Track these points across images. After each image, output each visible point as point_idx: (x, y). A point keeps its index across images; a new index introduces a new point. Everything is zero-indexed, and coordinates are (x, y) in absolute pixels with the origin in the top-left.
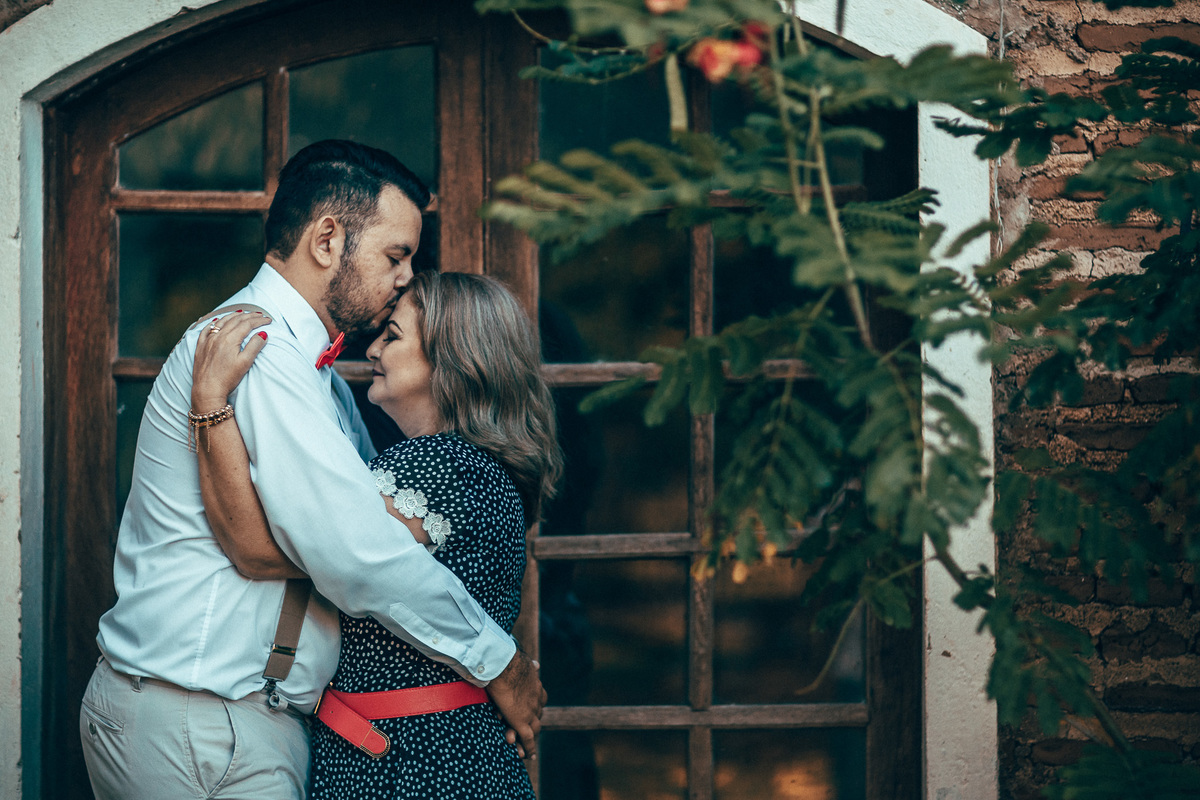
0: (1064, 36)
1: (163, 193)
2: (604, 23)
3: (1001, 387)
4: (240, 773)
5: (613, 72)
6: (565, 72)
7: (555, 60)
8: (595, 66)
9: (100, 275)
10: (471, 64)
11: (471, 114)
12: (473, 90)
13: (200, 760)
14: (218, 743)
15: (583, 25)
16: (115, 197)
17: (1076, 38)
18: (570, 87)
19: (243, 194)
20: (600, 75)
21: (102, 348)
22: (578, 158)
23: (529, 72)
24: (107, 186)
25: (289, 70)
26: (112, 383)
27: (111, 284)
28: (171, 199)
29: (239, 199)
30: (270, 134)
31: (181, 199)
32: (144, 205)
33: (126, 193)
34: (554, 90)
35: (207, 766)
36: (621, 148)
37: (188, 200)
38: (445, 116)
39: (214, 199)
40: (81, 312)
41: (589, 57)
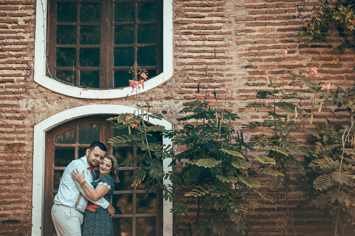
0: (182, 124)
1: (61, 144)
2: (121, 122)
3: (173, 169)
4: (71, 217)
5: (122, 128)
6: (117, 127)
7: (116, 126)
8: (120, 127)
9: (52, 155)
10: (104, 127)
11: (104, 134)
12: (104, 130)
13: (66, 215)
14: (69, 213)
15: (119, 122)
16: (54, 145)
17: (183, 124)
18: (117, 129)
19: (72, 144)
20: (121, 128)
21: (52, 165)
22: (118, 137)
23: (113, 127)
24: (53, 143)
25: (79, 128)
26: (53, 170)
27: (53, 157)
28: (62, 145)
29: (71, 145)
30: (76, 136)
31: (63, 145)
32: (58, 146)
33: (56, 144)
34: (115, 130)
35: (67, 216)
36: (123, 136)
37: (64, 145)
38: (100, 134)
39: (68, 145)
40: (49, 160)
41: (119, 126)
